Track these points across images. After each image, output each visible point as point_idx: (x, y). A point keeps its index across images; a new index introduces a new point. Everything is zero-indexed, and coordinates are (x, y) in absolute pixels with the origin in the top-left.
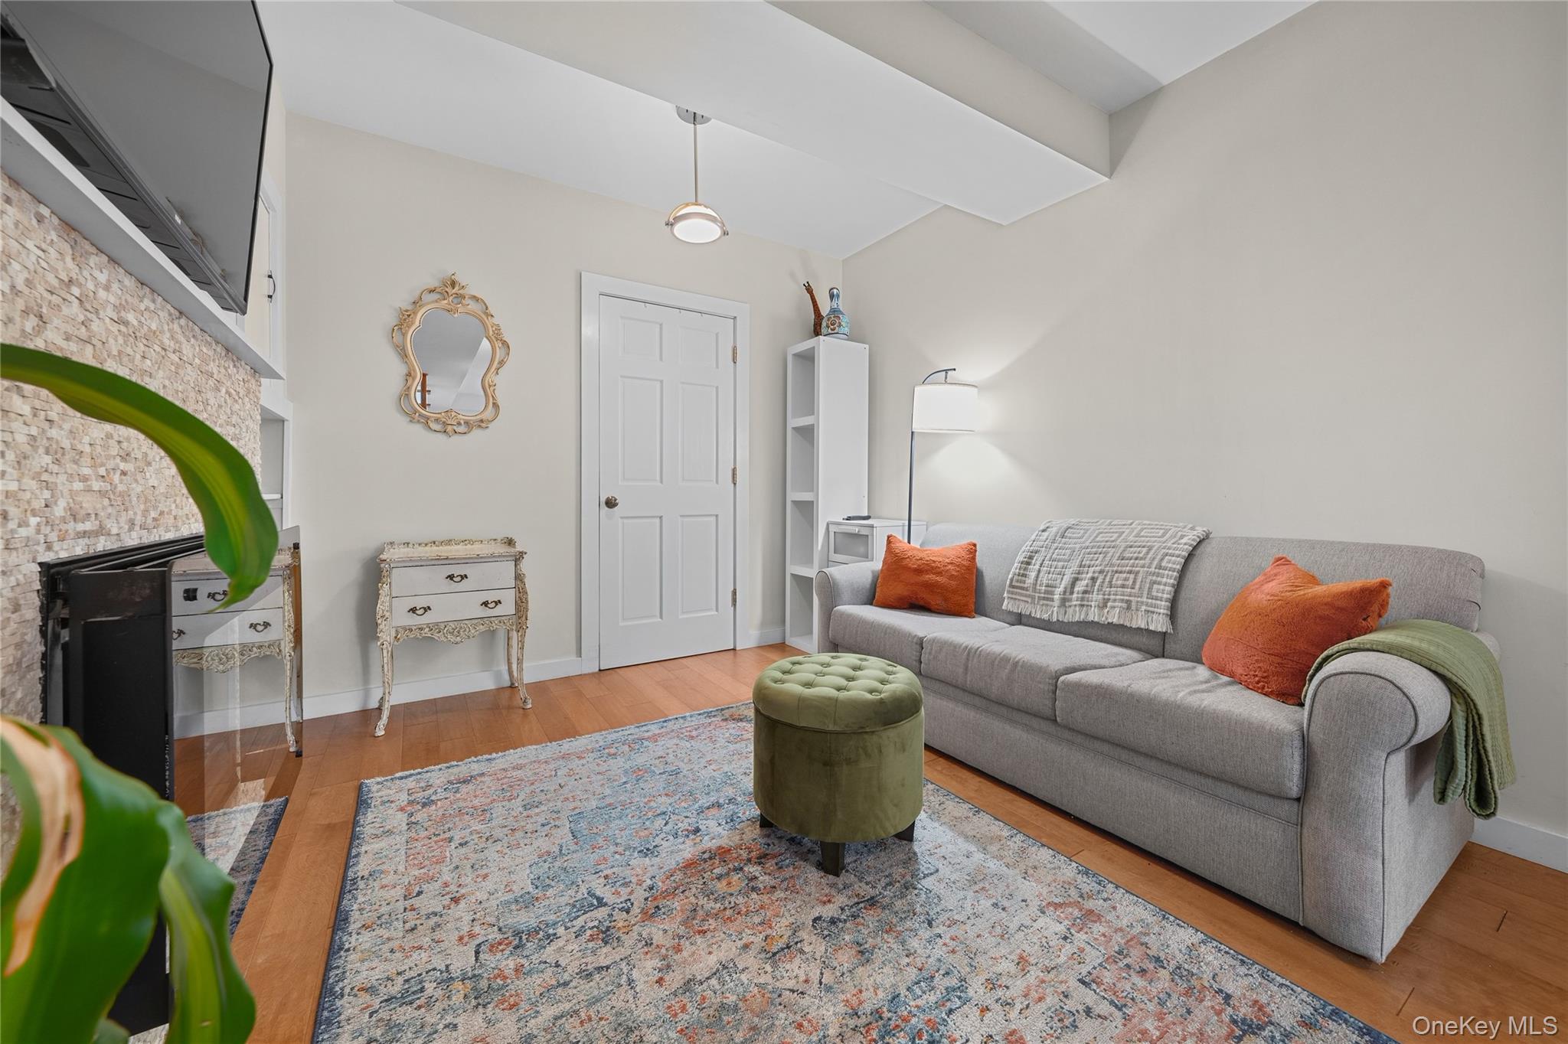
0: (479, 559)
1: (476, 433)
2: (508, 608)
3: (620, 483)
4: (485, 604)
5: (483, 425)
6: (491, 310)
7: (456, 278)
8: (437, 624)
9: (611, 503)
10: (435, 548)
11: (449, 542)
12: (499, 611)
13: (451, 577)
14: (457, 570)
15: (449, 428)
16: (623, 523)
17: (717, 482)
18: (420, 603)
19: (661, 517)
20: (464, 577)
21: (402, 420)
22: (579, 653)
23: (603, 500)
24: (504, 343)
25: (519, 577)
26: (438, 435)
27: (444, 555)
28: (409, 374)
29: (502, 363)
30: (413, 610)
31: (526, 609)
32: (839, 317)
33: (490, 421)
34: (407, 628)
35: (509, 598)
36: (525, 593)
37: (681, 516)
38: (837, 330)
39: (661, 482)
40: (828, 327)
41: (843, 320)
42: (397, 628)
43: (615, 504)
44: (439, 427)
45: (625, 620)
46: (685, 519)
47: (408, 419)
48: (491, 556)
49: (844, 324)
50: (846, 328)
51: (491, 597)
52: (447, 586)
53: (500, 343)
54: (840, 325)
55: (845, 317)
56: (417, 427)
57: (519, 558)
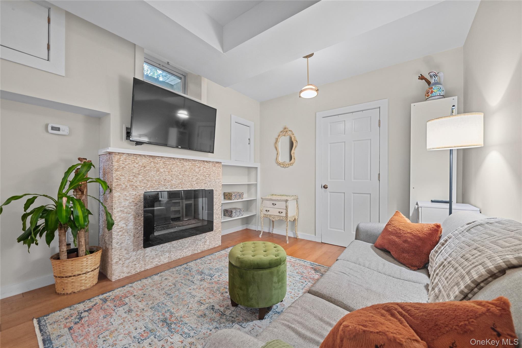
0: (278, 200)
1: (291, 167)
2: (284, 214)
3: (329, 180)
4: (279, 212)
5: (292, 164)
6: (293, 133)
7: (286, 126)
8: (271, 215)
9: (325, 187)
11: (283, 195)
12: (282, 215)
13: (273, 204)
14: (274, 202)
15: (285, 166)
16: (330, 194)
17: (370, 180)
18: (268, 209)
19: (344, 193)
20: (276, 204)
22: (315, 235)
23: (323, 186)
24: (296, 141)
25: (286, 207)
26: (283, 168)
27: (274, 198)
28: (277, 154)
29: (296, 147)
30: (266, 210)
31: (287, 216)
32: (432, 88)
33: (293, 163)
34: (265, 214)
35: (284, 211)
36: (287, 211)
37: (353, 193)
38: (430, 95)
39: (345, 180)
40: (426, 95)
41: (435, 88)
42: (264, 214)
43: (327, 188)
44: (283, 166)
45: (330, 228)
46: (355, 195)
47: (277, 165)
48: (280, 200)
49: (435, 91)
50: (438, 92)
51: (281, 211)
52: (272, 206)
53: (295, 141)
54: (432, 92)
55: (439, 85)
56: (279, 166)
57: (286, 201)
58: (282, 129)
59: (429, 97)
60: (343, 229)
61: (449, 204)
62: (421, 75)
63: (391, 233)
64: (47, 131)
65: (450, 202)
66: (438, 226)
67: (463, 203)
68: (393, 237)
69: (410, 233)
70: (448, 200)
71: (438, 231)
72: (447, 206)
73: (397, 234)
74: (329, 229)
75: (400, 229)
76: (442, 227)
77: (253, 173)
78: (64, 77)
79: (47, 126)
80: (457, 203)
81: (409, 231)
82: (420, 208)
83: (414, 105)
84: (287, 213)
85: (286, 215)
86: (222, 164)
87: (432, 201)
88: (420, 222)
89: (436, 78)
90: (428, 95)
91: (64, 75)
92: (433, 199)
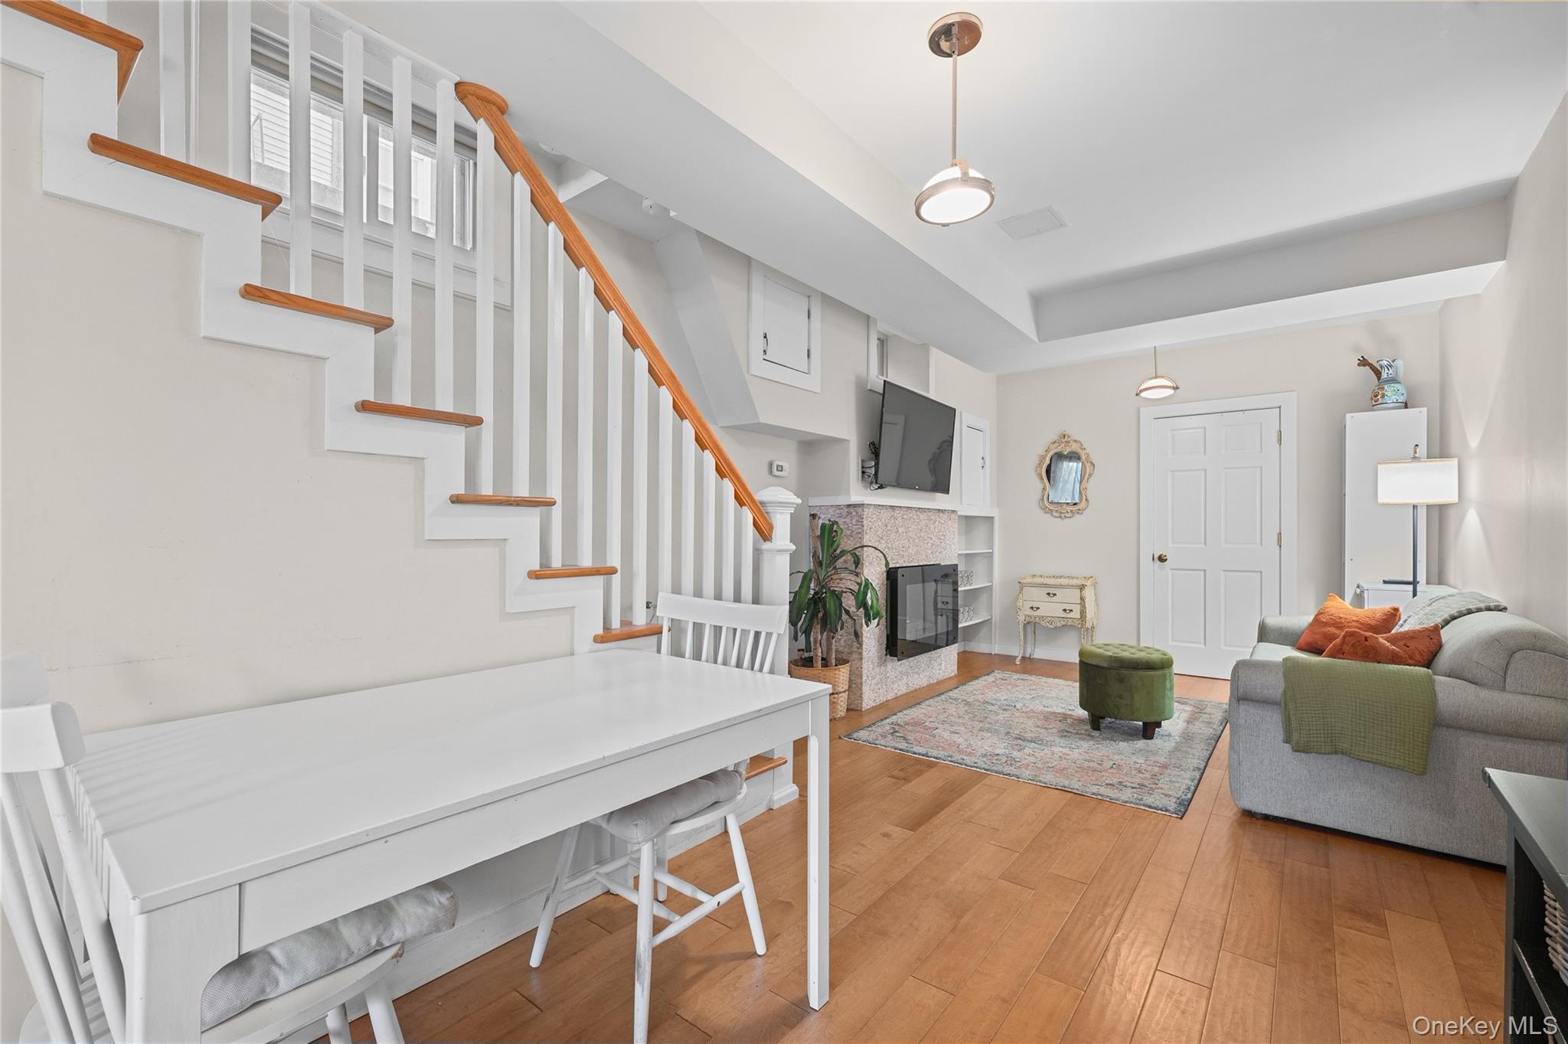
0: (1061, 586)
1: (1077, 516)
2: (1076, 614)
3: (1170, 545)
4: (1065, 610)
5: (1080, 512)
6: (1084, 446)
7: (1066, 433)
8: (1043, 617)
9: (1162, 559)
10: (1054, 579)
11: (1061, 577)
12: (1071, 615)
13: (1049, 594)
14: (1052, 591)
15: (1062, 515)
16: (1173, 574)
17: (1261, 544)
18: (1035, 605)
19: (1205, 571)
20: (1055, 595)
21: (1040, 512)
23: (1156, 556)
24: (1092, 463)
25: (1082, 599)
26: (1057, 519)
27: (1045, 582)
28: (1044, 489)
29: (1090, 475)
30: (1032, 608)
31: (1085, 617)
32: (1383, 388)
33: (1084, 510)
34: (1029, 616)
35: (1077, 609)
36: (1085, 608)
37: (1224, 571)
38: (1380, 401)
39: (1205, 544)
40: (1372, 399)
41: (1389, 389)
42: (1025, 615)
43: (1166, 560)
44: (1057, 515)
45: (1173, 640)
46: (1228, 573)
47: (1043, 512)
48: (1068, 585)
49: (1389, 394)
50: (1394, 397)
51: (1068, 607)
52: (1047, 598)
53: (1089, 464)
54: (1383, 396)
55: (1395, 385)
56: (1048, 516)
57: (1082, 587)
58: (1055, 438)
59: (1379, 402)
60: (1203, 641)
61: (1412, 586)
62: (1362, 357)
63: (1326, 624)
64: (771, 472)
65: (1414, 583)
66: (1396, 610)
67: (1439, 584)
68: (1329, 629)
69: (1357, 621)
70: (1411, 579)
71: (1395, 615)
72: (1411, 587)
73: (1338, 624)
74: (1170, 643)
75: (1341, 618)
76: (1401, 610)
77: (981, 530)
78: (818, 393)
79: (771, 465)
80: (1427, 583)
81: (1354, 619)
82: (1366, 592)
83: (1352, 417)
84: (1083, 613)
85: (1081, 617)
86: (959, 513)
87: (1385, 582)
88: (1366, 608)
89: (1391, 371)
90: (1375, 400)
91: (819, 391)
92: (1386, 579)
